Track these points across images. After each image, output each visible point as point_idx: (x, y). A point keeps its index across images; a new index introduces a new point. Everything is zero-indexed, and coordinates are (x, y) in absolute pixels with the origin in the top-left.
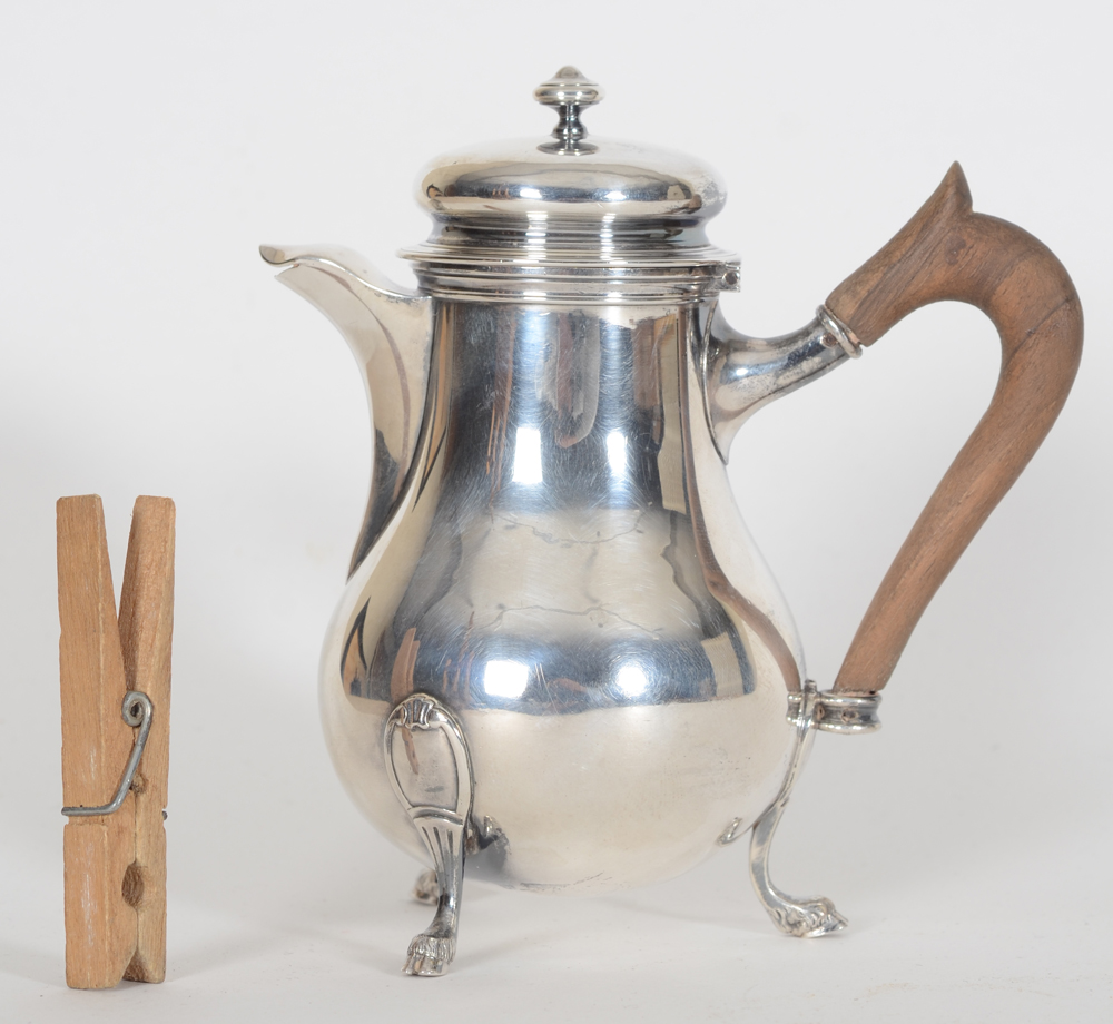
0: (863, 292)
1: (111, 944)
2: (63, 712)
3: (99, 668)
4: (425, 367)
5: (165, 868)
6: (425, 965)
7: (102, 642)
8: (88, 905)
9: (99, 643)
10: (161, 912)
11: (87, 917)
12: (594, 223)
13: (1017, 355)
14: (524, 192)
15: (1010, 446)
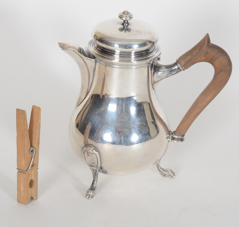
0: (186, 60)
1: (27, 196)
2: (17, 150)
3: (25, 144)
4: (93, 72)
5: (38, 179)
6: (90, 197)
7: (26, 139)
8: (22, 188)
9: (25, 140)
10: (37, 187)
11: (22, 190)
12: (131, 53)
13: (218, 75)
14: (115, 45)
15: (215, 92)
